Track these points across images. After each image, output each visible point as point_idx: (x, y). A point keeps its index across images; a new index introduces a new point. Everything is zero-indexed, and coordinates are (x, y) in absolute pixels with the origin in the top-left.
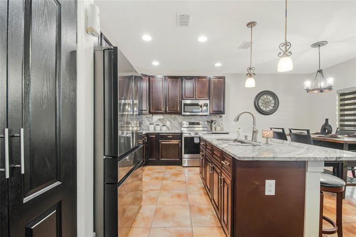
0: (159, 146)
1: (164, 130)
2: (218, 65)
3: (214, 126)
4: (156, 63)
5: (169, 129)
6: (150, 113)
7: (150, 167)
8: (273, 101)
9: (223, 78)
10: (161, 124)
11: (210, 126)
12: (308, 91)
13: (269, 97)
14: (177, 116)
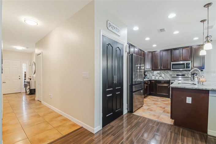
0: (156, 86)
1: (161, 78)
5: (164, 78)
6: (152, 70)
10: (159, 75)
14: (169, 71)
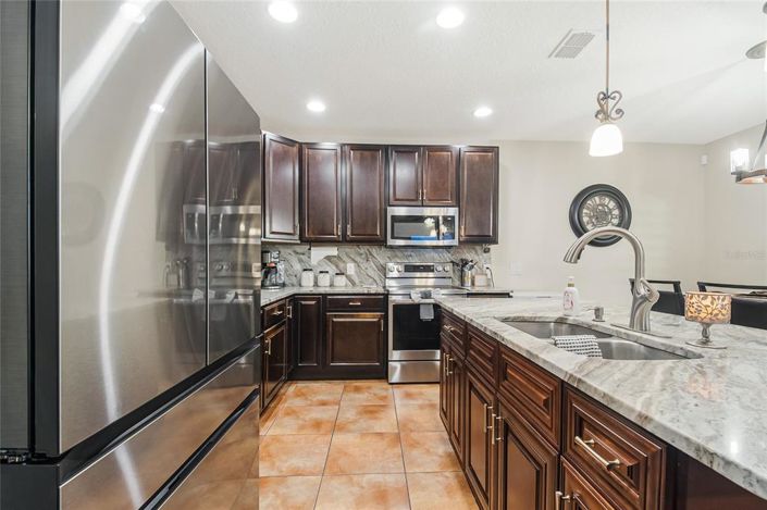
0: (326, 326)
1: (341, 286)
2: (483, 112)
3: (468, 273)
4: (316, 106)
5: (354, 284)
6: (303, 240)
7: (301, 385)
8: (616, 212)
9: (494, 150)
10: (332, 269)
11: (458, 274)
12: (740, 176)
13: (607, 200)
14: (374, 250)
